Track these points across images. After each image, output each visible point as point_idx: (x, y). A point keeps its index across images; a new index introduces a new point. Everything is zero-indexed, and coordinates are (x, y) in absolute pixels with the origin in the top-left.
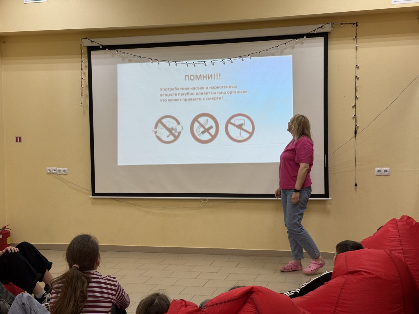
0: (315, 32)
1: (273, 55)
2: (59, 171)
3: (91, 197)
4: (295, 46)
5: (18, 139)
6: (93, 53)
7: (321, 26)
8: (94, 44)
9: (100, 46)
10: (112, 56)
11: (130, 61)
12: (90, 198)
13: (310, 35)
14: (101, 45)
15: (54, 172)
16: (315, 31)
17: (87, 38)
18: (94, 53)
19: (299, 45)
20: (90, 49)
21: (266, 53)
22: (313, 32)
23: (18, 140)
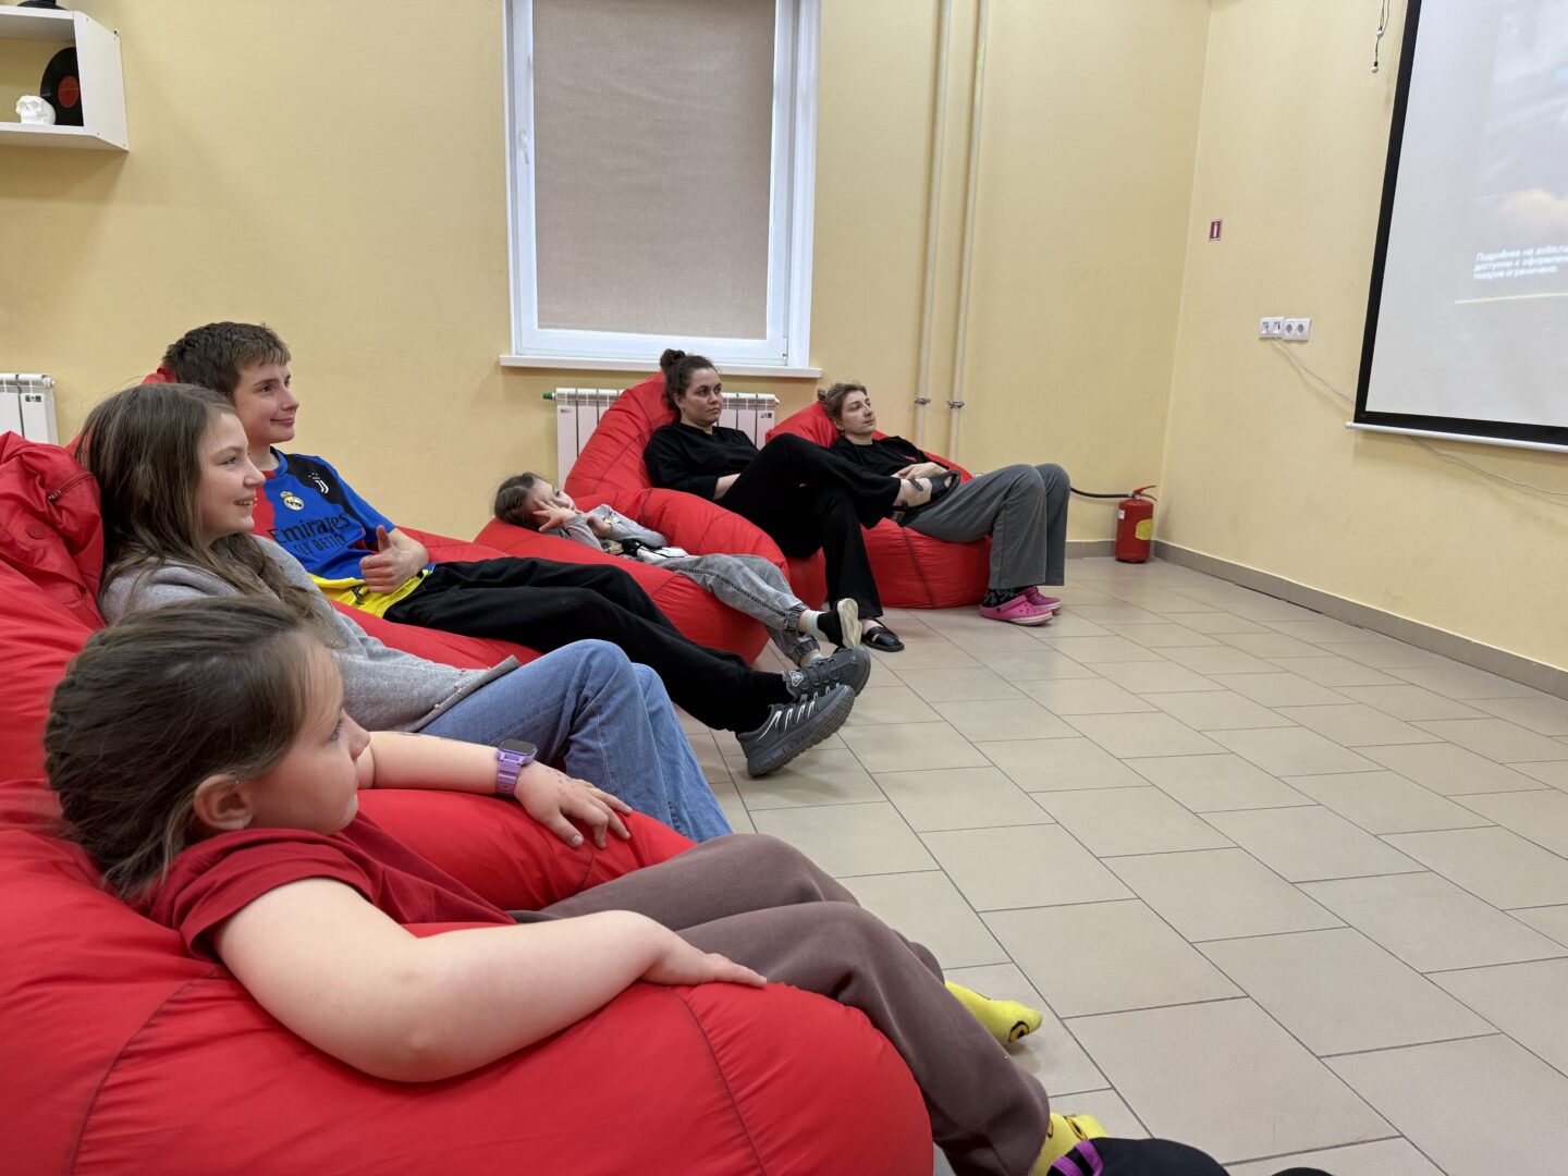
2: (1289, 328)
3: (1350, 423)
12: (1347, 428)
15: (1276, 332)
23: (1216, 230)
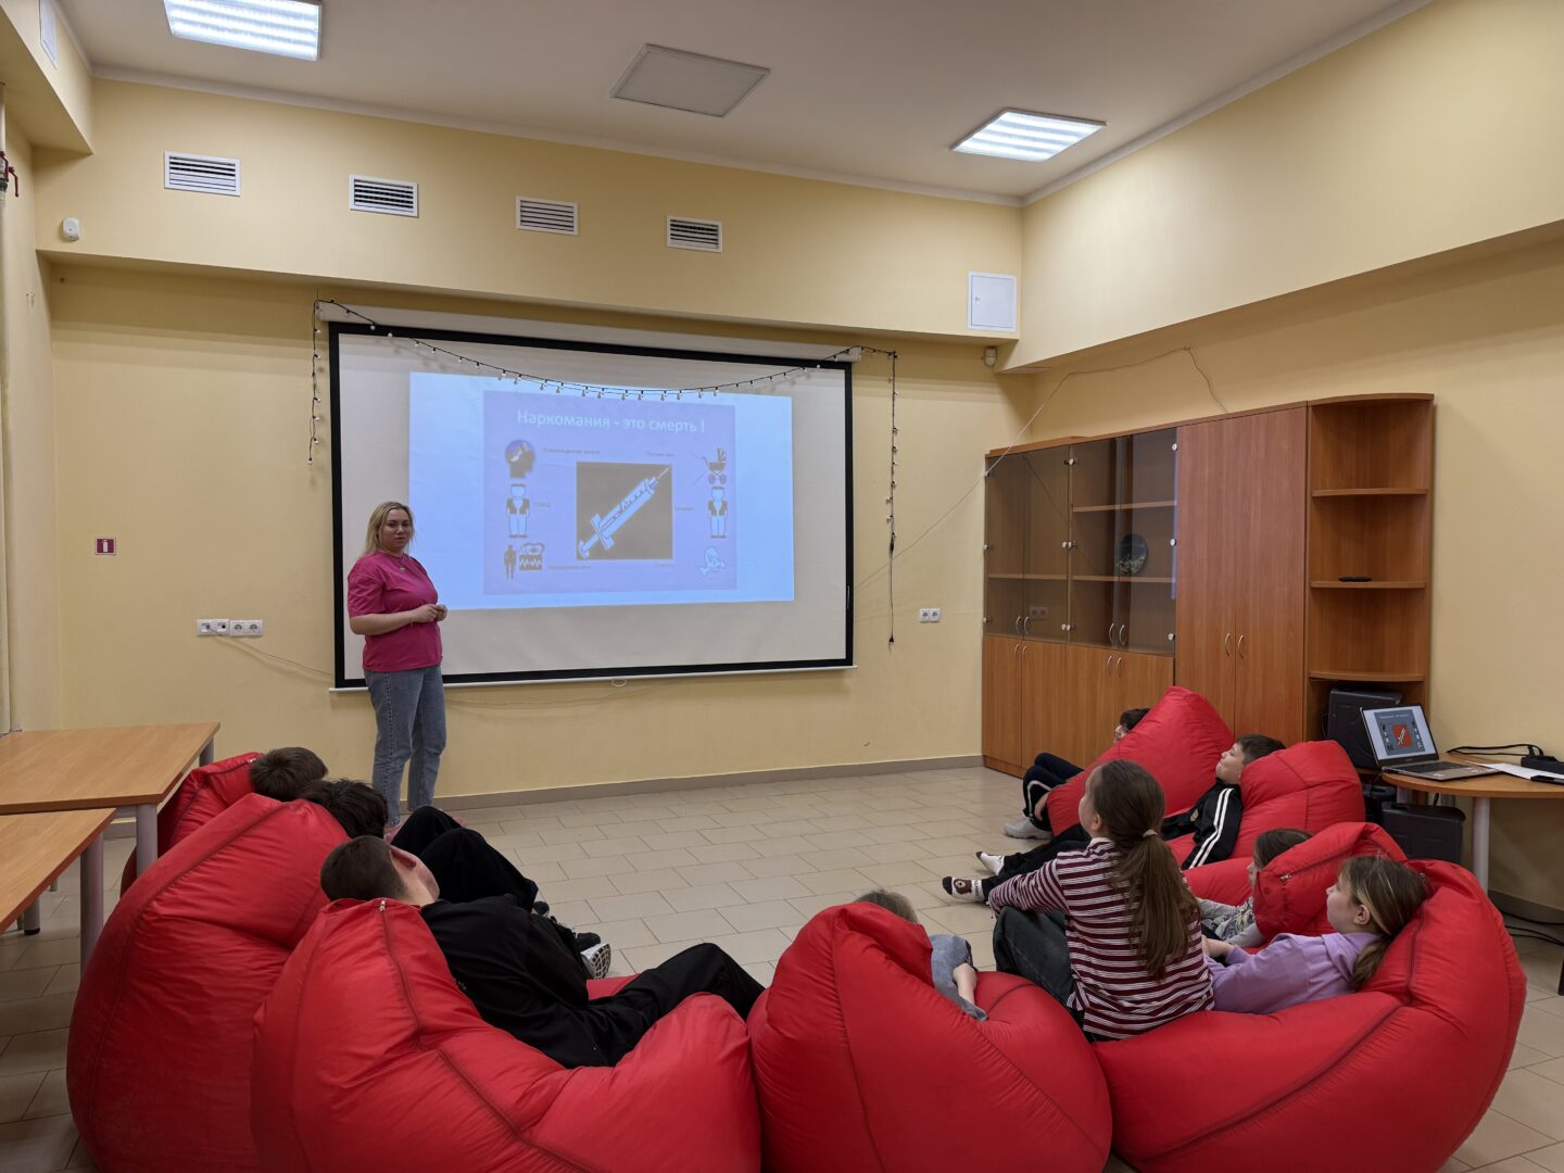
0: (836, 360)
1: (758, 392)
2: (238, 627)
3: (333, 689)
4: (797, 380)
5: (105, 545)
6: (343, 338)
7: (844, 349)
8: (353, 319)
9: (369, 326)
10: (397, 352)
11: (443, 369)
12: (331, 692)
13: (827, 364)
14: (374, 324)
15: (221, 630)
16: (835, 357)
17: (332, 301)
18: (346, 342)
19: (803, 379)
20: (336, 329)
21: (750, 387)
22: (832, 359)
